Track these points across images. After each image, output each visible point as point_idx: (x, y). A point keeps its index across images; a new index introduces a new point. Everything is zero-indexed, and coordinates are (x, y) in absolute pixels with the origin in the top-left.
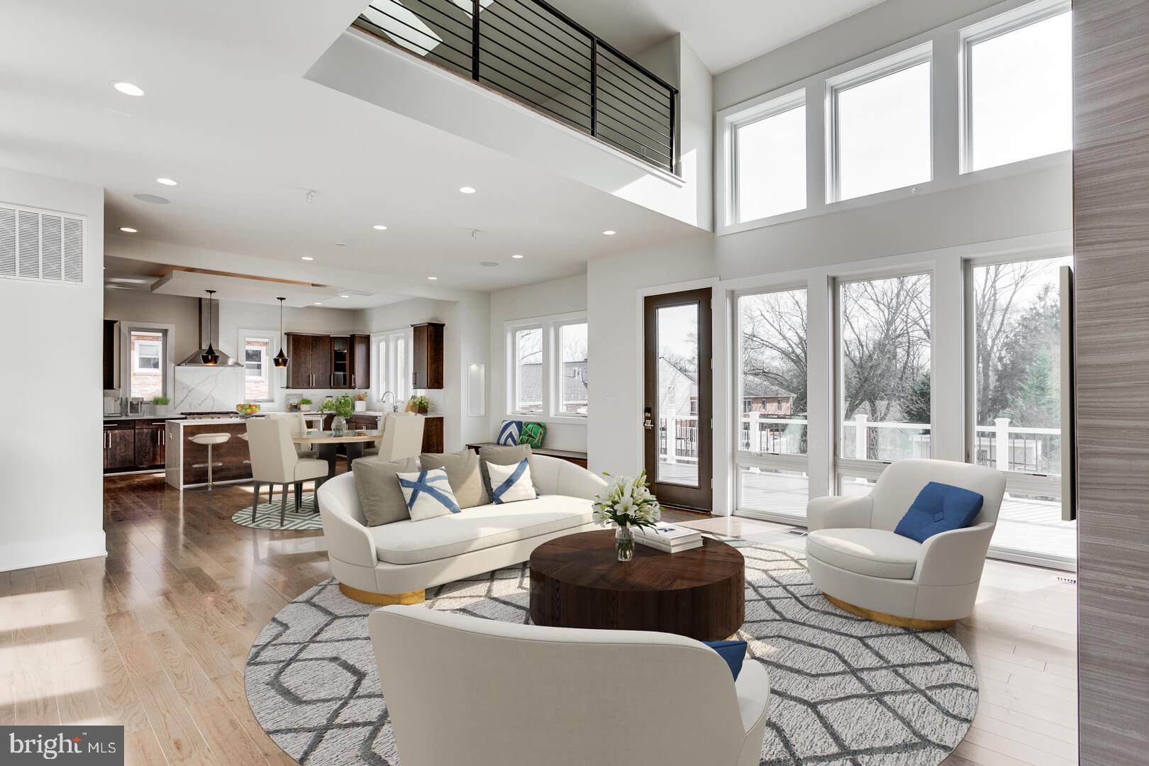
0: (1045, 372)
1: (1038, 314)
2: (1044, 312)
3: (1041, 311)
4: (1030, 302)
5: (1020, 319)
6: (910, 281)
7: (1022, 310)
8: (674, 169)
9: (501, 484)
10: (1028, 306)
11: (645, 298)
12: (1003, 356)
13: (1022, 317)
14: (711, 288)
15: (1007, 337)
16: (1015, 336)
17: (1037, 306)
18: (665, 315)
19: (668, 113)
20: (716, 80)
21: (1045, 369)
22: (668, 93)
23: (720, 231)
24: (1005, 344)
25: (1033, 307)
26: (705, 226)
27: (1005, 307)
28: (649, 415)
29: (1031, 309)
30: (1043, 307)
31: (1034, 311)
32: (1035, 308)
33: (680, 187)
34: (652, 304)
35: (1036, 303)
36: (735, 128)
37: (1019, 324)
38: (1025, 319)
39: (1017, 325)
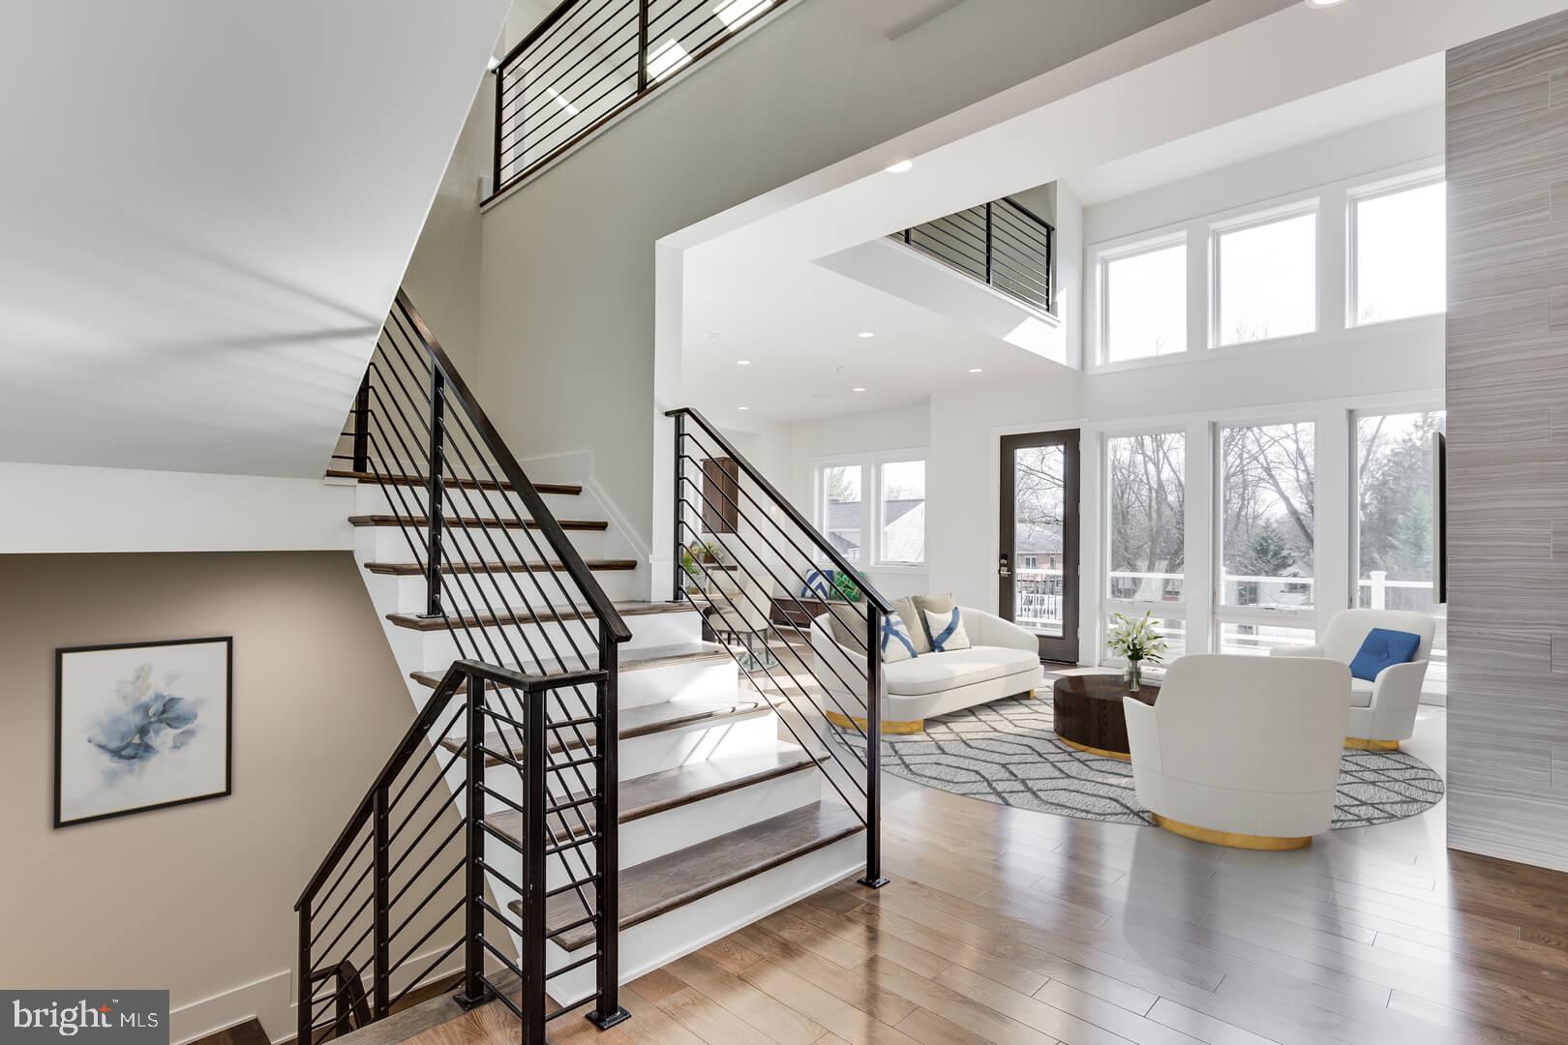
0: (1423, 523)
1: (1414, 446)
2: (1422, 445)
3: (1418, 443)
4: (1403, 431)
5: (1389, 453)
6: (1300, 426)
7: (1392, 440)
8: (1049, 307)
9: (942, 631)
10: (1400, 437)
11: (1002, 437)
12: (1366, 501)
13: (1393, 450)
14: (1079, 430)
15: (1373, 477)
16: (1383, 474)
17: (1413, 437)
18: (1024, 457)
19: (1044, 251)
20: (1086, 211)
21: (1423, 519)
22: (1044, 231)
23: (1090, 371)
24: (1371, 487)
25: (1407, 437)
26: (1075, 365)
27: (1370, 437)
28: (1005, 562)
29: (1404, 441)
30: (1421, 439)
31: (1409, 444)
32: (1410, 440)
33: (1055, 326)
34: (1009, 445)
35: (1411, 434)
36: (1105, 263)
37: (1389, 461)
38: (1395, 454)
39: (1385, 461)
